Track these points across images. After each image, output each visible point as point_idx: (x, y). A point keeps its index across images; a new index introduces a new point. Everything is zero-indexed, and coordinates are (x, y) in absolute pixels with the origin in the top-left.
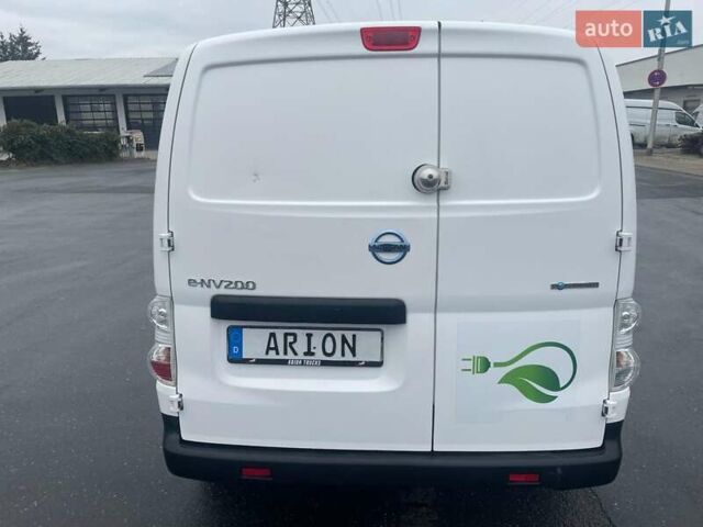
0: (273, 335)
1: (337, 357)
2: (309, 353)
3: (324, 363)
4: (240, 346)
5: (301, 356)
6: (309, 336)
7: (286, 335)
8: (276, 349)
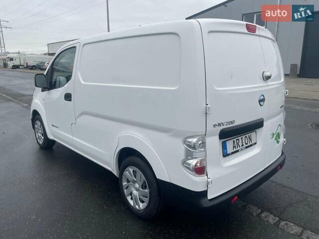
0: (234, 141)
1: (248, 144)
2: (243, 145)
3: (247, 147)
4: (226, 149)
5: (241, 147)
6: (242, 138)
7: (237, 140)
8: (235, 147)
